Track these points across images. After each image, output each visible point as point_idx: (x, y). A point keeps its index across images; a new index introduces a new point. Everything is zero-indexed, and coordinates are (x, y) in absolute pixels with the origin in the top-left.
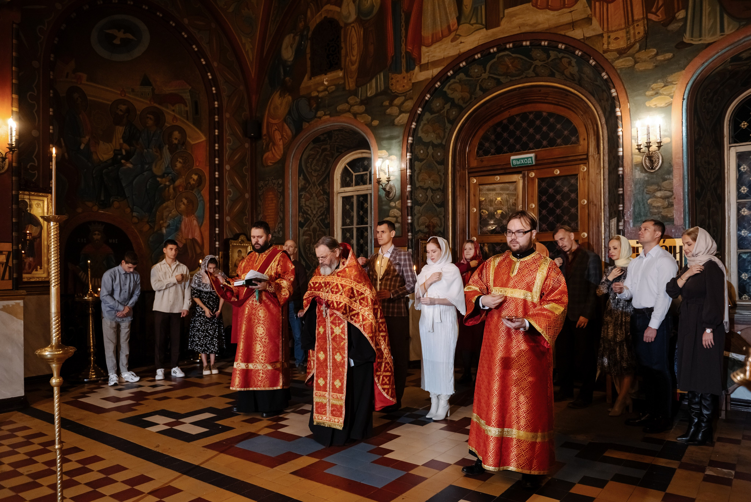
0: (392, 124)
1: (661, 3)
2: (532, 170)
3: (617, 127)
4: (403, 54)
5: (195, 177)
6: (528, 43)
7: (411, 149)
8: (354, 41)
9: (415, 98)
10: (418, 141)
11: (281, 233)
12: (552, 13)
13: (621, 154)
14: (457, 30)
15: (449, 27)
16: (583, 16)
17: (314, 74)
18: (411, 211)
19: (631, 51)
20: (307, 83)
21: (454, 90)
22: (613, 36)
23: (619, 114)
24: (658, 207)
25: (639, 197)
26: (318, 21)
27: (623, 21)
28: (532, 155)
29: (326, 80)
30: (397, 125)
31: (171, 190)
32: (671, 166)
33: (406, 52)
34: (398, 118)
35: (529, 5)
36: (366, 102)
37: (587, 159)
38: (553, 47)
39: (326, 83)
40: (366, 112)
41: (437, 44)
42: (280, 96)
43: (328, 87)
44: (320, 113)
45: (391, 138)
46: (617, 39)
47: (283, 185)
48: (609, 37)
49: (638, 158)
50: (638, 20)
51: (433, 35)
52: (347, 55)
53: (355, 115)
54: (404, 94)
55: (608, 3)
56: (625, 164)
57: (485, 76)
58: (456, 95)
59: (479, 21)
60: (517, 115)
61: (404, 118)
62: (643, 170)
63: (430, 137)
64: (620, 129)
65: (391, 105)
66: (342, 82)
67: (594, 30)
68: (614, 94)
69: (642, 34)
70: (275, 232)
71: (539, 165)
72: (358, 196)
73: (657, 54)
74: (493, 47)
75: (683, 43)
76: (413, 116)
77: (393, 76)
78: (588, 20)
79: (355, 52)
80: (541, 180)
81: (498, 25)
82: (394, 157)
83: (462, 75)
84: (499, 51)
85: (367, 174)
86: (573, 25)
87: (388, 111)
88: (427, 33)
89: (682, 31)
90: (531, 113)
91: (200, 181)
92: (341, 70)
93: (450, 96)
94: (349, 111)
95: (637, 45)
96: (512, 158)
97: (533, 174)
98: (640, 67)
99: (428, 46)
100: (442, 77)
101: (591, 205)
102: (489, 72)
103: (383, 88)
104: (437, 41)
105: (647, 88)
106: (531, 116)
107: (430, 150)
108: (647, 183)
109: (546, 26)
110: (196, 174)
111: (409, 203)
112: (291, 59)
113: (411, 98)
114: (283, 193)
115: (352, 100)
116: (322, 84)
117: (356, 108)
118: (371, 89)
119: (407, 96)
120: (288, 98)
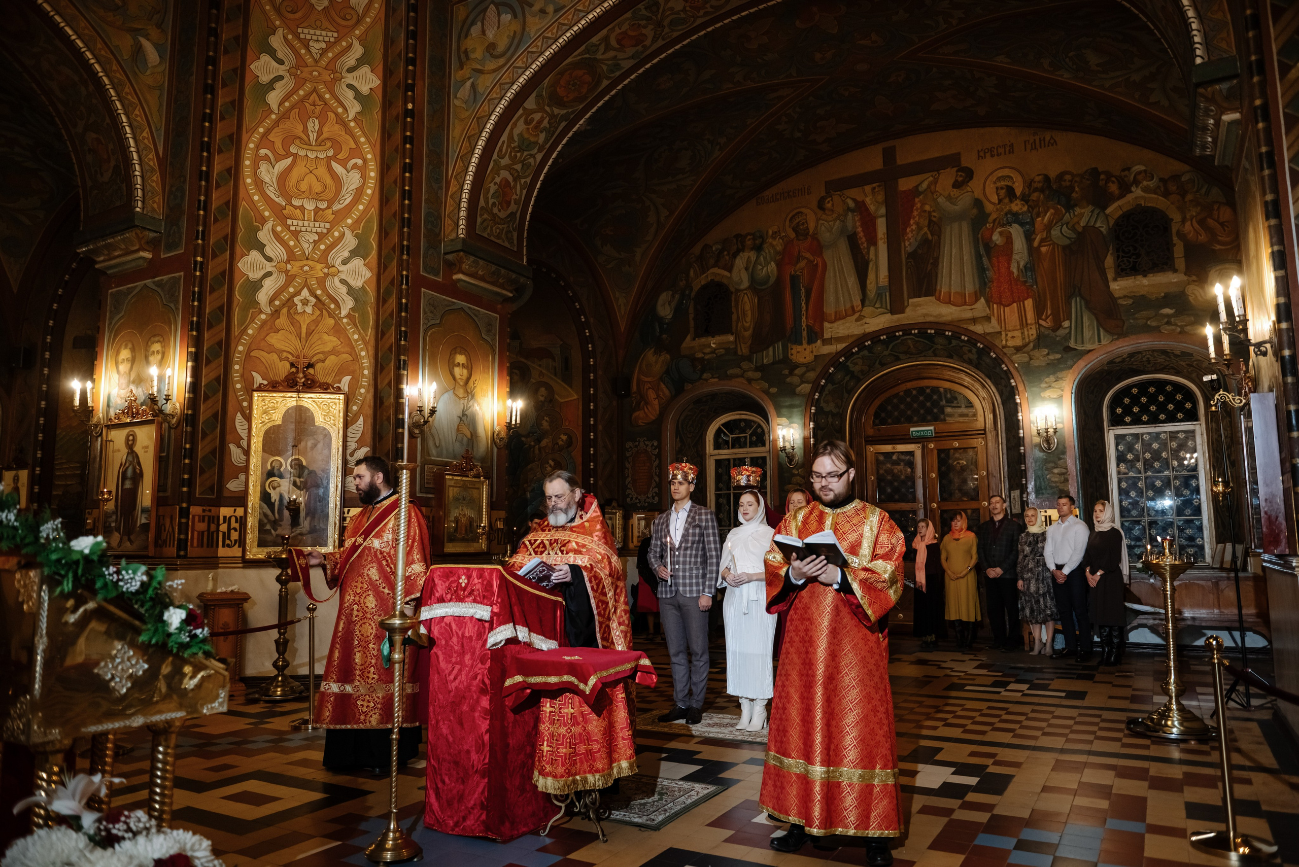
0: (791, 392)
1: (1049, 312)
2: (931, 442)
3: (1018, 412)
4: (804, 325)
5: (564, 437)
6: (933, 331)
7: (815, 418)
8: (748, 307)
9: (819, 370)
10: (819, 410)
11: (656, 498)
12: (954, 308)
13: (1021, 435)
14: (861, 311)
15: (853, 307)
16: (984, 314)
17: (697, 335)
19: (1025, 349)
20: (689, 343)
21: (856, 364)
22: (1010, 334)
23: (1018, 401)
24: (1056, 482)
25: (1039, 473)
26: (703, 283)
27: (1018, 323)
28: (932, 428)
29: (713, 342)
30: (798, 395)
31: (537, 452)
32: (1065, 448)
33: (807, 326)
34: (800, 388)
35: (932, 298)
36: (761, 368)
37: (985, 433)
38: (956, 336)
39: (713, 346)
40: (762, 378)
41: (840, 322)
42: (655, 353)
43: (715, 349)
44: (705, 376)
45: (792, 406)
46: (1013, 337)
47: (659, 447)
48: (1007, 335)
49: (1037, 440)
50: (1031, 324)
51: (836, 313)
52: (738, 320)
53: (750, 381)
54: (806, 365)
55: (1005, 306)
56: (1026, 445)
57: (886, 353)
58: (856, 369)
59: (884, 306)
60: (915, 389)
61: (806, 388)
62: (1041, 450)
63: (830, 407)
64: (1020, 414)
65: (791, 373)
66: (733, 346)
67: (993, 327)
68: (1014, 384)
69: (1035, 336)
70: (648, 497)
71: (938, 437)
72: (734, 459)
73: (1048, 354)
74: (898, 331)
75: (1069, 347)
76: (816, 387)
77: (794, 347)
78: (988, 319)
79: (749, 319)
80: (940, 451)
81: (903, 312)
82: (795, 425)
83: (865, 352)
84: (903, 335)
85: (746, 437)
86: (974, 320)
87: (788, 380)
88: (829, 309)
89: (1067, 337)
90: (928, 387)
91: (569, 443)
92: (732, 334)
93: (852, 369)
94: (742, 376)
95: (1031, 345)
96: (912, 429)
97: (932, 446)
98: (1035, 363)
99: (831, 322)
100: (847, 352)
101: (990, 477)
102: (891, 350)
103: (781, 357)
104: (840, 319)
105: (1041, 381)
106: (928, 391)
107: (830, 420)
108: (1046, 461)
109: (949, 318)
110: (565, 434)
112: (670, 317)
113: (814, 370)
114: (659, 456)
115: (745, 364)
116: (709, 346)
117: (750, 374)
118: (768, 356)
119: (809, 367)
120: (665, 357)
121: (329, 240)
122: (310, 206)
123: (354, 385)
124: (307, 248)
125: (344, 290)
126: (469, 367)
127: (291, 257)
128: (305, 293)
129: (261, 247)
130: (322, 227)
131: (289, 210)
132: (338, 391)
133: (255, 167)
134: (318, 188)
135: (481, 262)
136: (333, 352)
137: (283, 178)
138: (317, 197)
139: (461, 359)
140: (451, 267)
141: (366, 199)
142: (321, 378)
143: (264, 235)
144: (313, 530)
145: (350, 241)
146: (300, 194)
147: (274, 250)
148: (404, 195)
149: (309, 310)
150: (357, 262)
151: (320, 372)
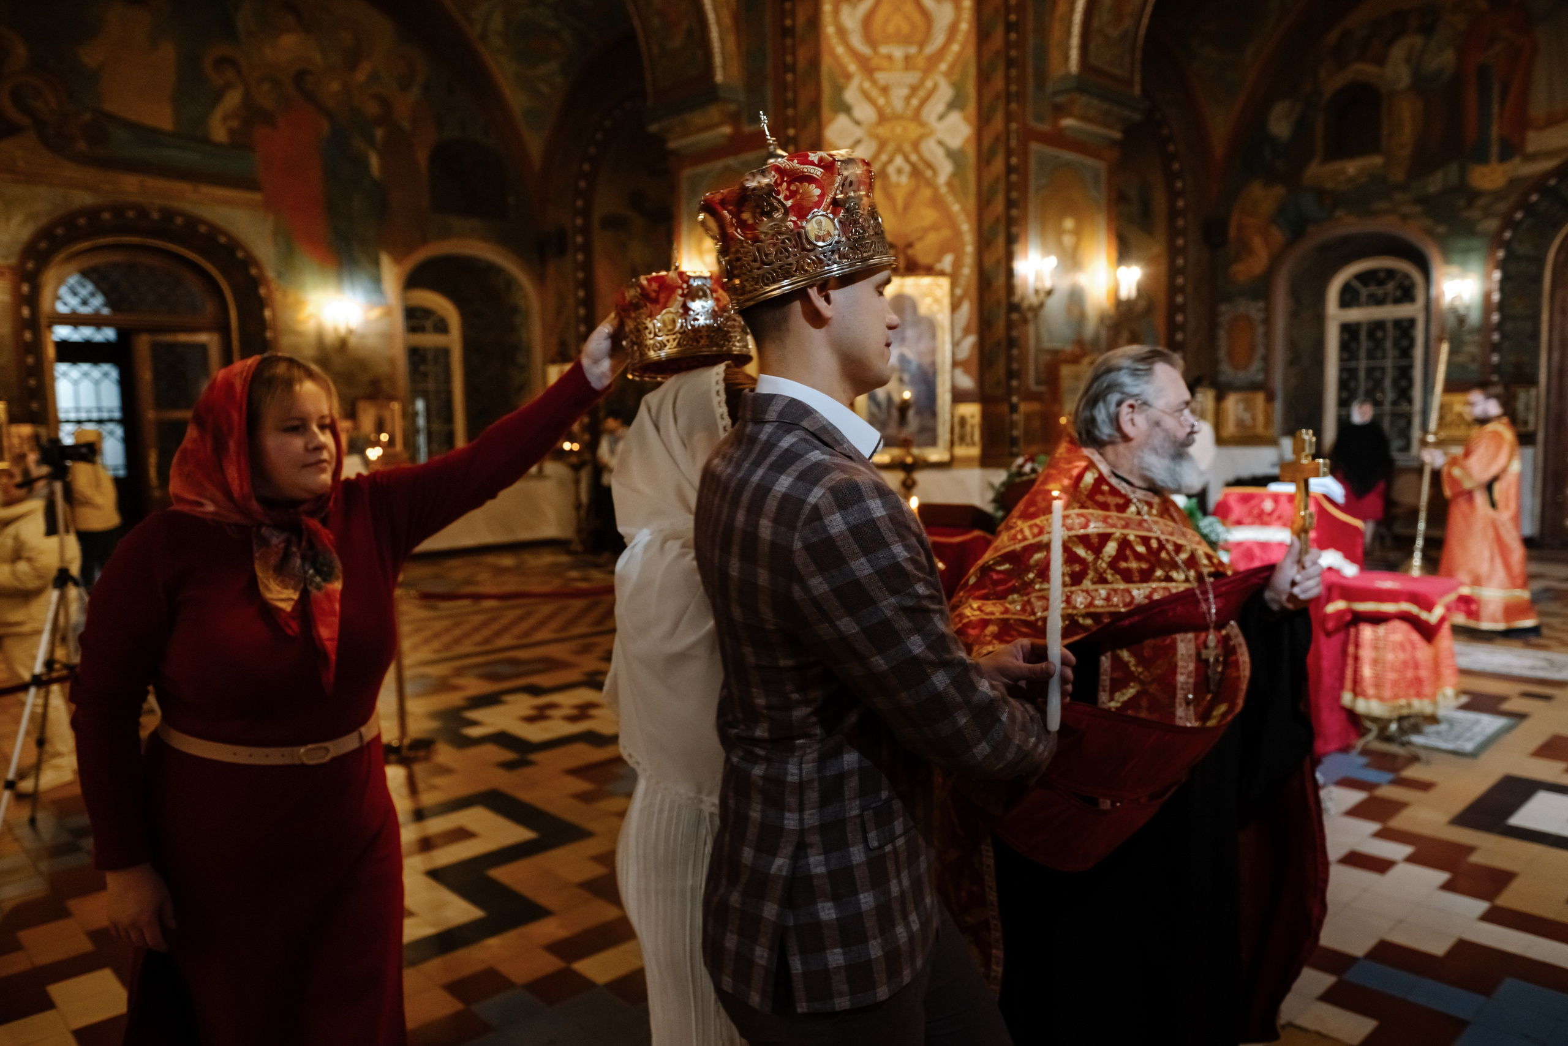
0: (1467, 230)
4: (1495, 137)
7: (1502, 265)
8: (1407, 115)
9: (1514, 198)
10: (1511, 253)
17: (1327, 158)
18: (1495, 348)
20: (1316, 171)
26: (1339, 84)
29: (1351, 168)
30: (1479, 234)
33: (1500, 137)
34: (1482, 224)
36: (1423, 199)
39: (1351, 172)
40: (1424, 213)
41: (1554, 128)
42: (1264, 186)
43: (1354, 177)
44: (1339, 213)
45: (1467, 251)
47: (1267, 310)
51: (1547, 115)
52: (1391, 135)
53: (1405, 218)
61: (1491, 225)
63: (1525, 249)
65: (1470, 203)
66: (1382, 171)
76: (1508, 222)
79: (1407, 131)
82: (1471, 276)
85: (1386, 292)
87: (1465, 214)
88: (1538, 109)
92: (1381, 155)
94: (1393, 211)
99: (1540, 128)
100: (1560, 173)
103: (1455, 183)
104: (1555, 124)
107: (1524, 265)
111: (1496, 337)
112: (1288, 135)
113: (1505, 198)
114: (1267, 321)
115: (1398, 196)
116: (1345, 172)
117: (1407, 209)
118: (1434, 184)
119: (1499, 195)
120: (1279, 190)
121: (922, 93)
122: (898, 53)
123: (957, 265)
124: (898, 104)
125: (940, 152)
126: (1077, 233)
127: (883, 118)
128: (899, 160)
129: (847, 109)
130: (913, 77)
131: (875, 62)
132: (942, 273)
133: (836, 11)
134: (906, 29)
135: (1095, 102)
136: (934, 227)
137: (867, 22)
138: (906, 40)
139: (1069, 223)
140: (1060, 111)
141: (960, 37)
142: (923, 259)
143: (851, 95)
144: (923, 430)
145: (945, 92)
146: (888, 40)
147: (864, 112)
148: (1009, 27)
149: (904, 179)
150: (955, 117)
151: (921, 252)
